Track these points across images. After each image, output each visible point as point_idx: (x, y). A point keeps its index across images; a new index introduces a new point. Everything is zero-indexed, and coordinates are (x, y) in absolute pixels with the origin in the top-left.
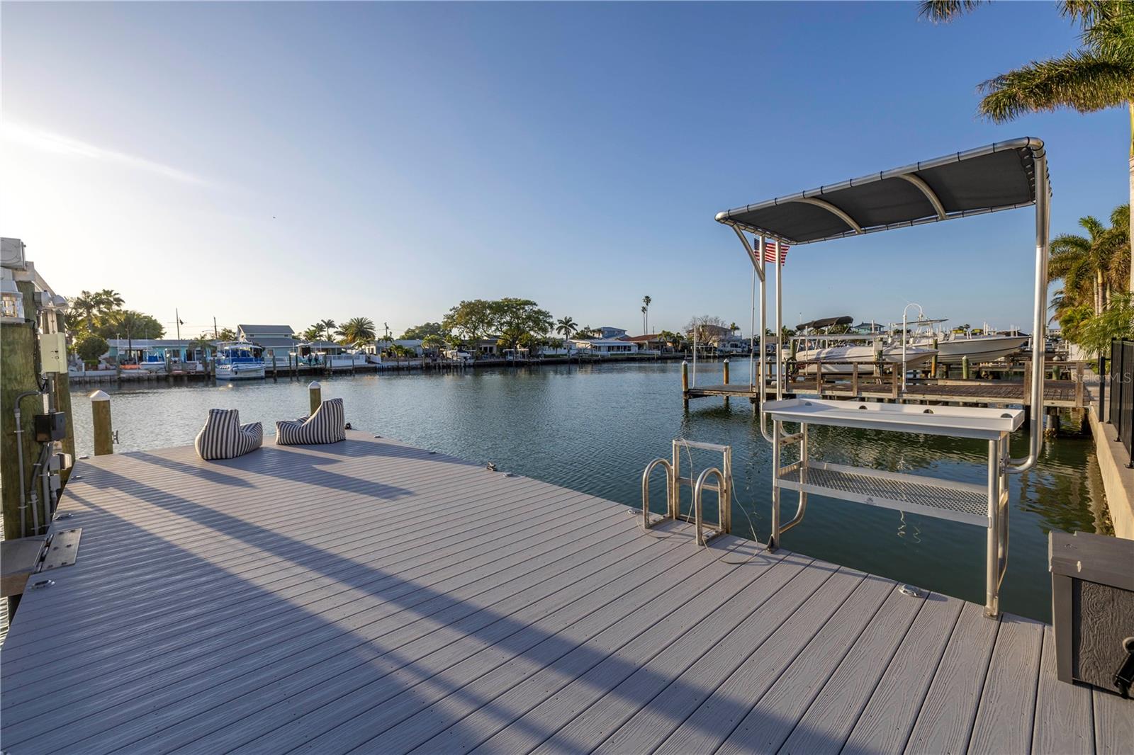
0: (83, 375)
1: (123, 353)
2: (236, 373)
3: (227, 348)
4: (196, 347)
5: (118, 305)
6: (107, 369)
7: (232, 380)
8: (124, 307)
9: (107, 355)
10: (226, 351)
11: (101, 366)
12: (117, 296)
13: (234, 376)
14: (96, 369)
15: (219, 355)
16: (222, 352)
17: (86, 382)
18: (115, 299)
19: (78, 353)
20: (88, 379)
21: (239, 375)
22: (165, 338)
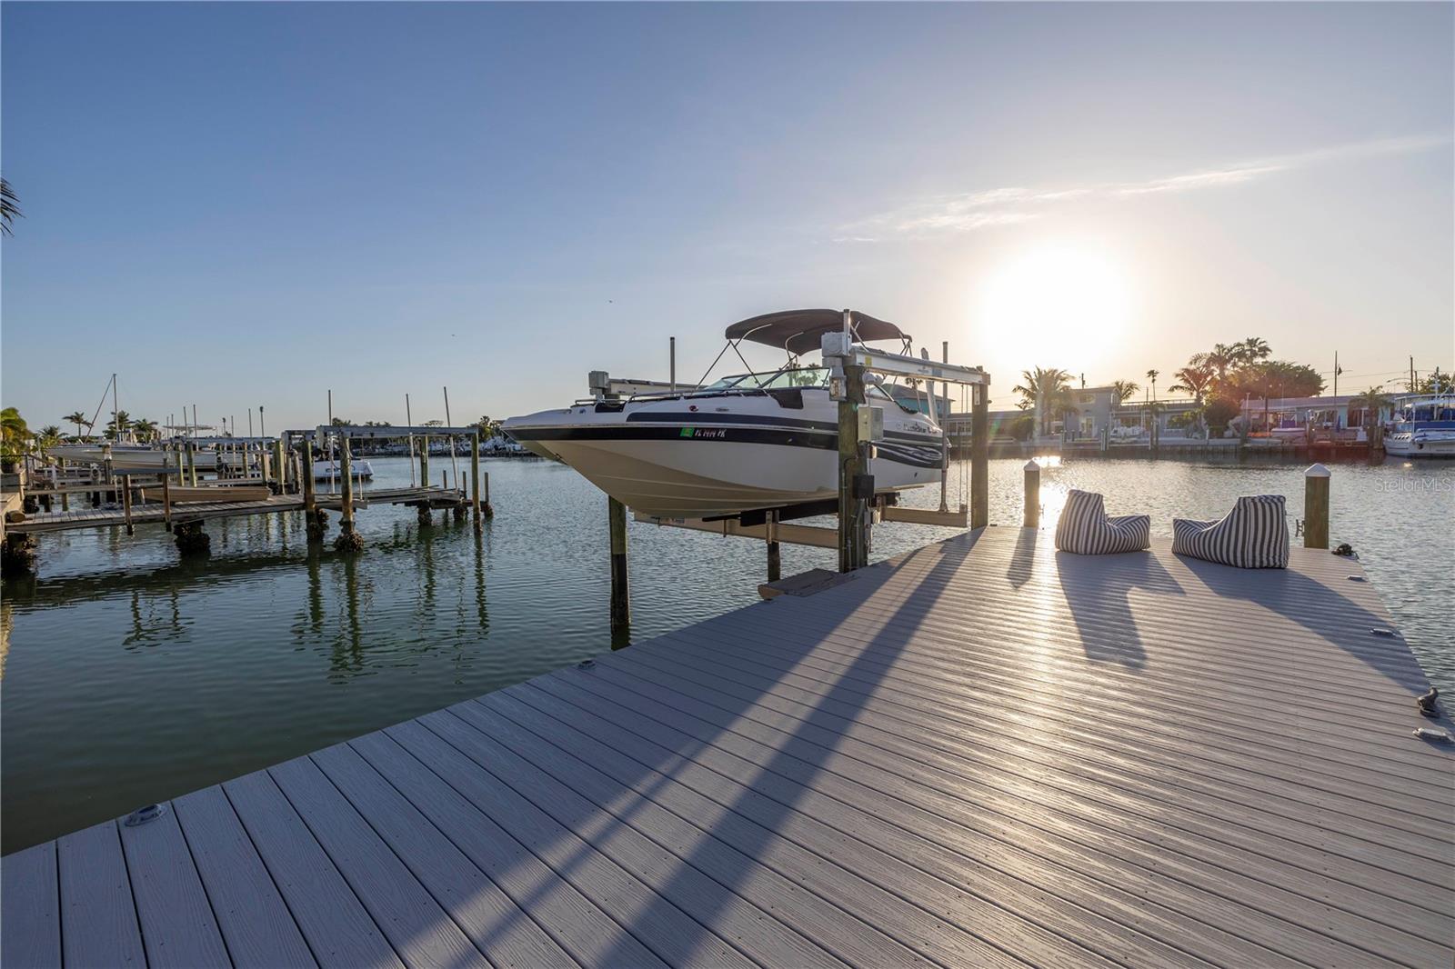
0: (1206, 443)
1: (1257, 416)
2: (1421, 446)
3: (1409, 406)
4: (1362, 405)
5: (1263, 356)
6: (1234, 437)
7: (1412, 457)
8: (1271, 358)
9: (1237, 419)
10: (1409, 411)
11: (1227, 433)
12: (1262, 345)
13: (1416, 450)
14: (1221, 436)
15: (1397, 416)
16: (1401, 412)
17: (1208, 452)
18: (1260, 349)
19: (1205, 418)
20: (1211, 448)
21: (1425, 450)
22: (1323, 394)
